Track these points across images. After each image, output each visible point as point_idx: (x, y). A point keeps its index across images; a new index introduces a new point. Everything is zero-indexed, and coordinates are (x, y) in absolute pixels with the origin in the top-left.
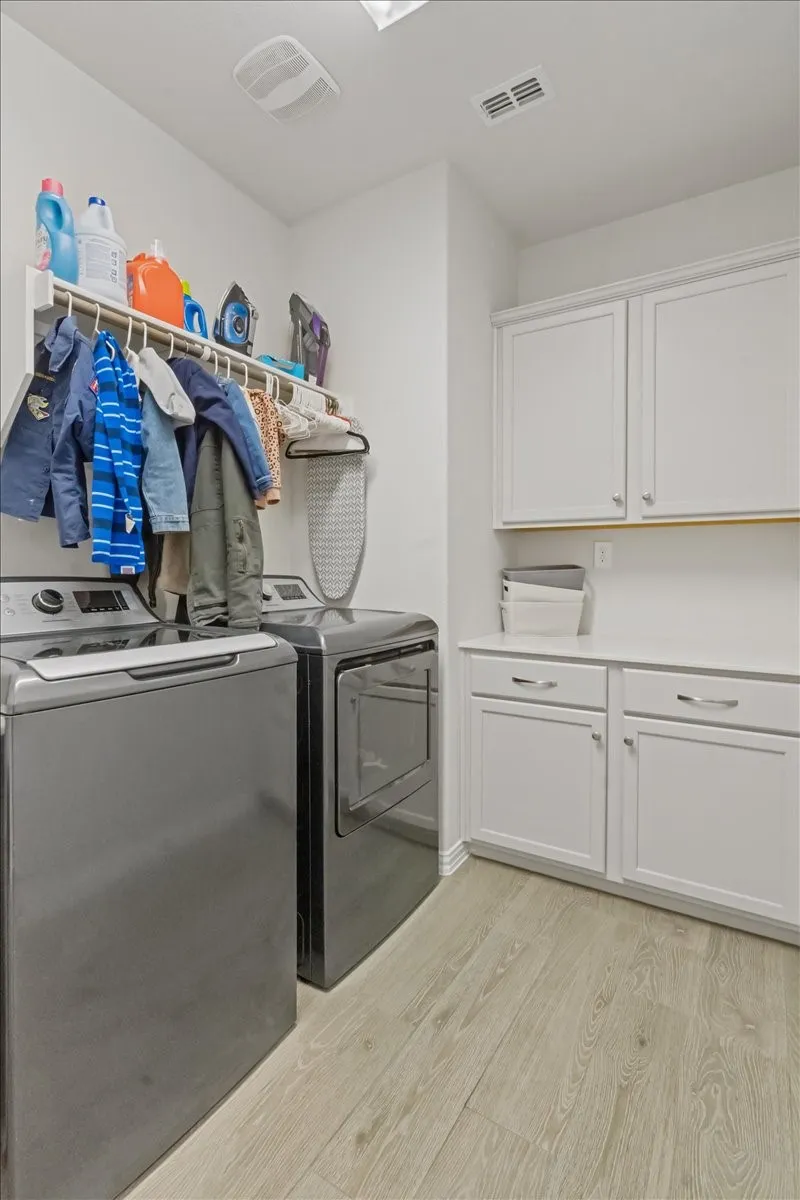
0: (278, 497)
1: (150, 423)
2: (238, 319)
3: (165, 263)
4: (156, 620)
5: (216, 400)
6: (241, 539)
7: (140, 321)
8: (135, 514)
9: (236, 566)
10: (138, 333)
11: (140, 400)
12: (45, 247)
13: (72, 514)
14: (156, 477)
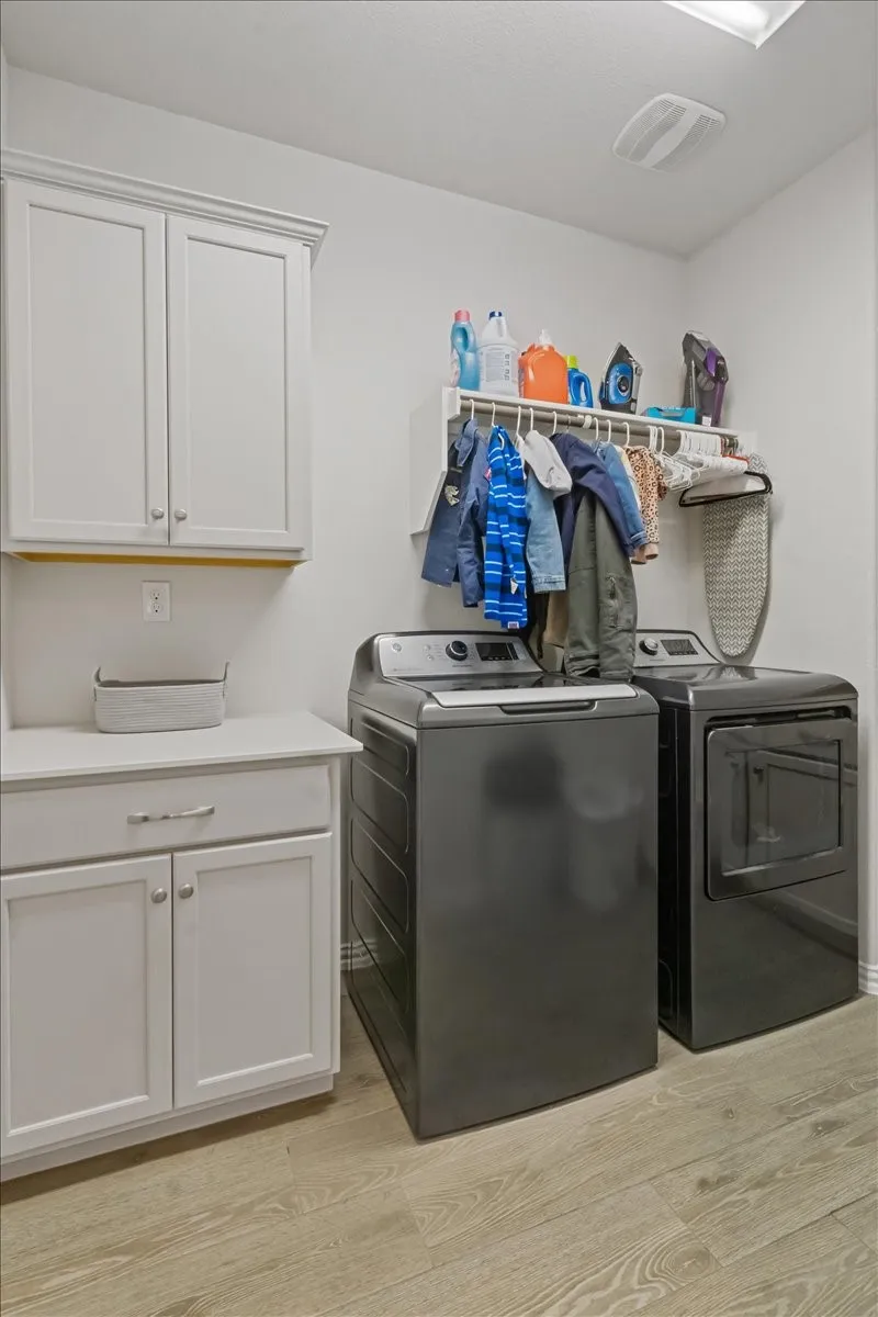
0: (656, 552)
1: (532, 497)
2: (622, 379)
3: (551, 348)
4: (540, 670)
5: (591, 467)
6: (613, 595)
7: (527, 407)
8: (519, 577)
9: (607, 621)
10: (526, 418)
11: (525, 477)
12: (457, 368)
13: (471, 580)
14: (537, 544)
